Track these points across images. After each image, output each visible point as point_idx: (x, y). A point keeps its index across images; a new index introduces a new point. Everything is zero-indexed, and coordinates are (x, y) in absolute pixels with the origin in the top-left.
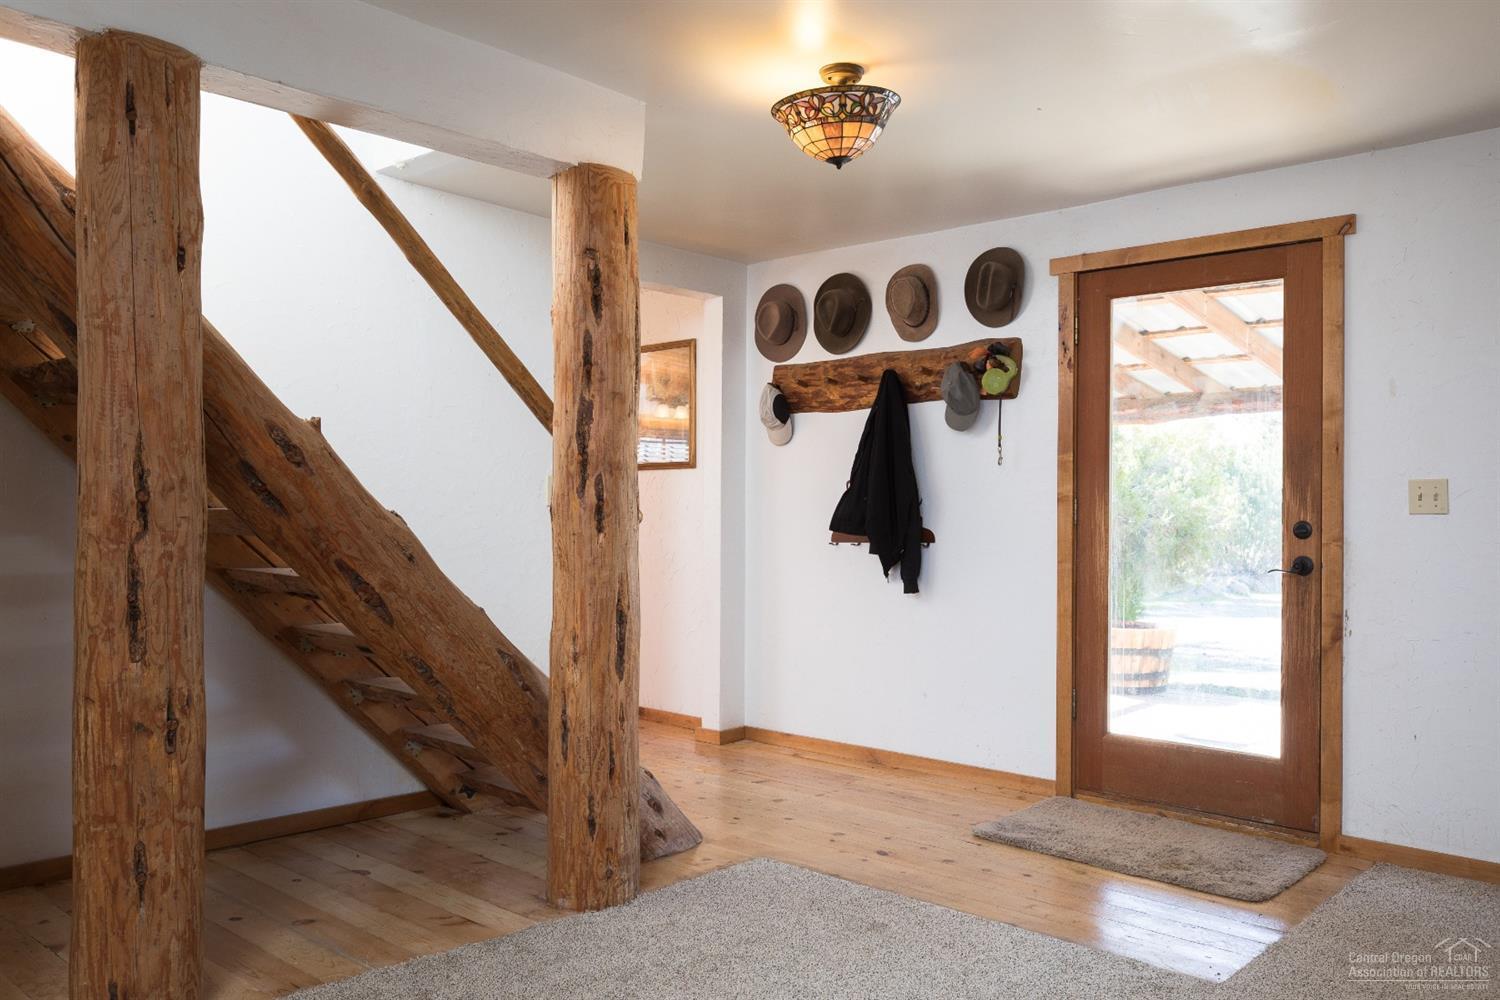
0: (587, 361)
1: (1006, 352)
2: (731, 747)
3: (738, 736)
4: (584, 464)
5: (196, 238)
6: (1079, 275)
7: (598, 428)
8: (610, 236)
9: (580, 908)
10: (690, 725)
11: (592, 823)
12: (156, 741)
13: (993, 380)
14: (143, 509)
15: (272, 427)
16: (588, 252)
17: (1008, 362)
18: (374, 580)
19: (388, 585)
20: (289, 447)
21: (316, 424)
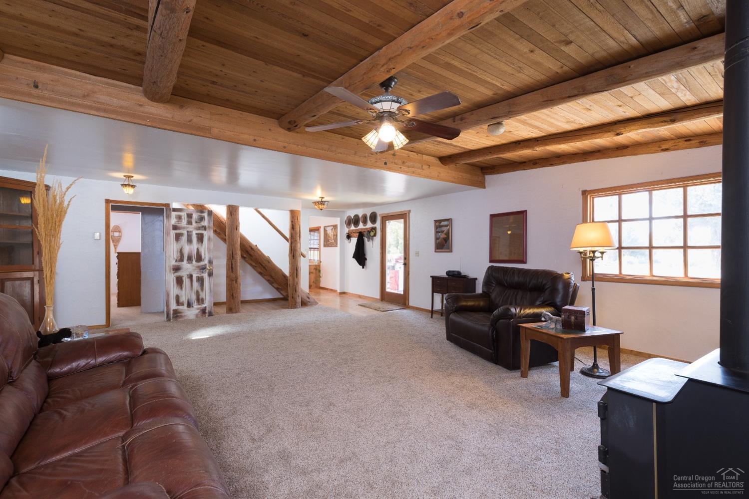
0: (292, 236)
1: (374, 229)
2: (341, 295)
3: (343, 293)
4: (292, 250)
5: (239, 226)
6: (382, 217)
7: (293, 245)
8: (295, 219)
9: (291, 308)
10: (334, 291)
11: (293, 297)
12: (234, 282)
13: (372, 234)
14: (233, 257)
15: (250, 246)
16: (292, 222)
17: (374, 231)
18: (264, 265)
19: (266, 265)
20: (252, 248)
21: (256, 246)
